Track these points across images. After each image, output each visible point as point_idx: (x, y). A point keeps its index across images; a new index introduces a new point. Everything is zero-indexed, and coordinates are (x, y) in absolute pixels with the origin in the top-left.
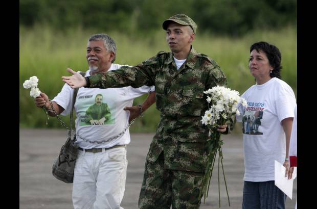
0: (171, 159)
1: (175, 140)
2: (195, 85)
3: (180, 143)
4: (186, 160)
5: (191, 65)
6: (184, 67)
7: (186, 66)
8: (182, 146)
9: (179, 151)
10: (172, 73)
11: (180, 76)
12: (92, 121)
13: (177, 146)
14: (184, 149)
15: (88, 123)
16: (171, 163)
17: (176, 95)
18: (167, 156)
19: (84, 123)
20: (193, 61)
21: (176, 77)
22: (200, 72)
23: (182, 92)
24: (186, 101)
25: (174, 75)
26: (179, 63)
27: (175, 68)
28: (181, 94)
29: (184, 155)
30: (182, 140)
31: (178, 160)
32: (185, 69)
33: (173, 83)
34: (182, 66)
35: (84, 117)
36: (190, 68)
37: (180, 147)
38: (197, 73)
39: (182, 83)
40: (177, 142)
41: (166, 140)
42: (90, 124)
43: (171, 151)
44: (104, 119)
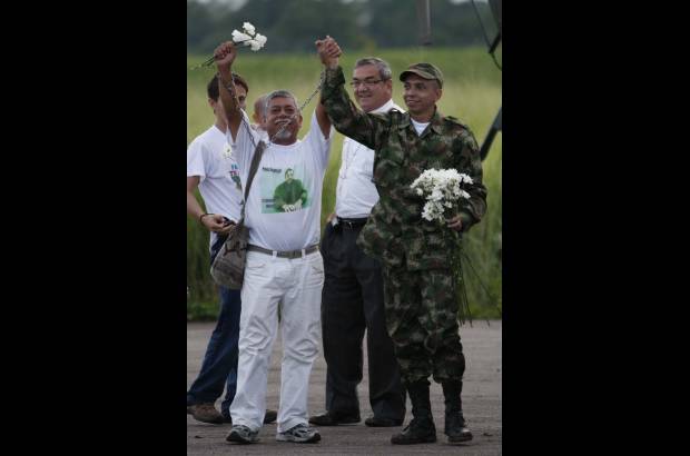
0: (418, 256)
2: (443, 157)
3: (426, 233)
4: (441, 254)
5: (438, 129)
6: (429, 131)
7: (433, 131)
9: (429, 243)
10: (412, 140)
11: (423, 143)
12: (285, 207)
14: (434, 240)
15: (280, 209)
16: (419, 261)
17: (418, 169)
18: (411, 253)
19: (272, 209)
20: (440, 125)
21: (417, 144)
22: (450, 139)
23: (426, 164)
25: (413, 142)
26: (420, 128)
27: (415, 133)
29: (435, 248)
30: (429, 229)
31: (429, 255)
32: (428, 134)
33: (413, 152)
34: (426, 130)
36: (438, 134)
38: (446, 140)
39: (425, 152)
40: (422, 232)
42: (283, 210)
43: (416, 246)
44: (301, 202)
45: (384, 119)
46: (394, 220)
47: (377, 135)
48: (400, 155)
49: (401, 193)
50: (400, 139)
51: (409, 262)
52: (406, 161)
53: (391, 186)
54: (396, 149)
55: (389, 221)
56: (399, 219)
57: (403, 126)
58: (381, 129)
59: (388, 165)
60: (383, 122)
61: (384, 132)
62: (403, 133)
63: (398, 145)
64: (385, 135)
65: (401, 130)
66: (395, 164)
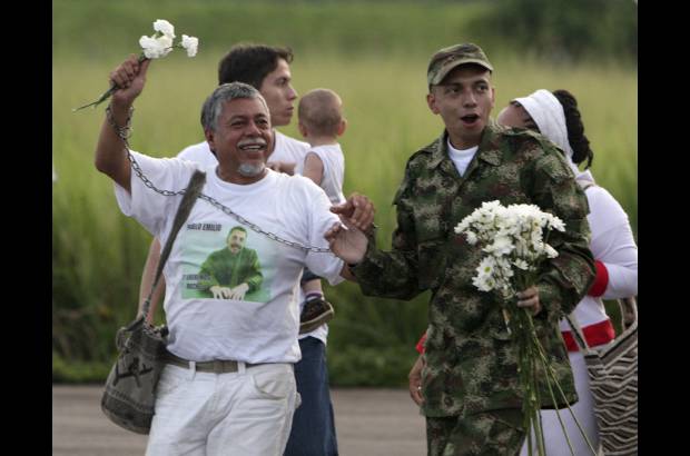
0: (485, 387)
1: (487, 343)
3: (499, 344)
5: (492, 157)
6: (476, 164)
7: (482, 161)
8: (507, 351)
9: (504, 363)
10: (451, 184)
13: (494, 354)
16: (487, 395)
18: (473, 382)
20: (495, 148)
21: (461, 191)
22: (515, 168)
31: (506, 384)
32: (477, 168)
33: (456, 206)
34: (472, 161)
35: (195, 277)
36: (492, 165)
37: (503, 354)
38: (508, 171)
40: (491, 345)
44: (244, 287)
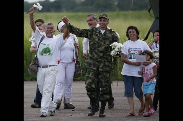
0: (102, 68)
1: (103, 61)
2: (109, 40)
3: (105, 61)
5: (107, 32)
7: (106, 33)
8: (106, 63)
10: (100, 35)
11: (104, 36)
13: (104, 63)
14: (107, 63)
17: (102, 43)
18: (100, 67)
20: (108, 31)
21: (102, 37)
23: (105, 42)
24: (106, 46)
25: (101, 36)
26: (103, 32)
27: (101, 33)
28: (104, 43)
29: (107, 66)
30: (106, 60)
31: (105, 68)
32: (105, 34)
33: (101, 39)
34: (104, 32)
38: (110, 35)
39: (104, 39)
41: (100, 61)
43: (102, 65)
44: (48, 53)
45: (91, 30)
46: (96, 58)
47: (88, 35)
48: (97, 40)
49: (98, 50)
50: (97, 35)
51: (100, 69)
52: (99, 41)
53: (95, 48)
54: (96, 38)
55: (95, 58)
56: (97, 57)
57: (98, 31)
58: (89, 33)
59: (94, 43)
60: (90, 31)
61: (91, 34)
62: (98, 34)
63: (96, 37)
64: (91, 35)
65: (97, 32)
66: (96, 42)
